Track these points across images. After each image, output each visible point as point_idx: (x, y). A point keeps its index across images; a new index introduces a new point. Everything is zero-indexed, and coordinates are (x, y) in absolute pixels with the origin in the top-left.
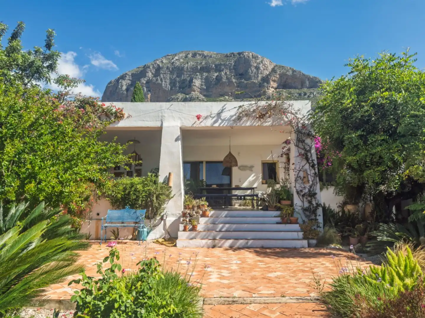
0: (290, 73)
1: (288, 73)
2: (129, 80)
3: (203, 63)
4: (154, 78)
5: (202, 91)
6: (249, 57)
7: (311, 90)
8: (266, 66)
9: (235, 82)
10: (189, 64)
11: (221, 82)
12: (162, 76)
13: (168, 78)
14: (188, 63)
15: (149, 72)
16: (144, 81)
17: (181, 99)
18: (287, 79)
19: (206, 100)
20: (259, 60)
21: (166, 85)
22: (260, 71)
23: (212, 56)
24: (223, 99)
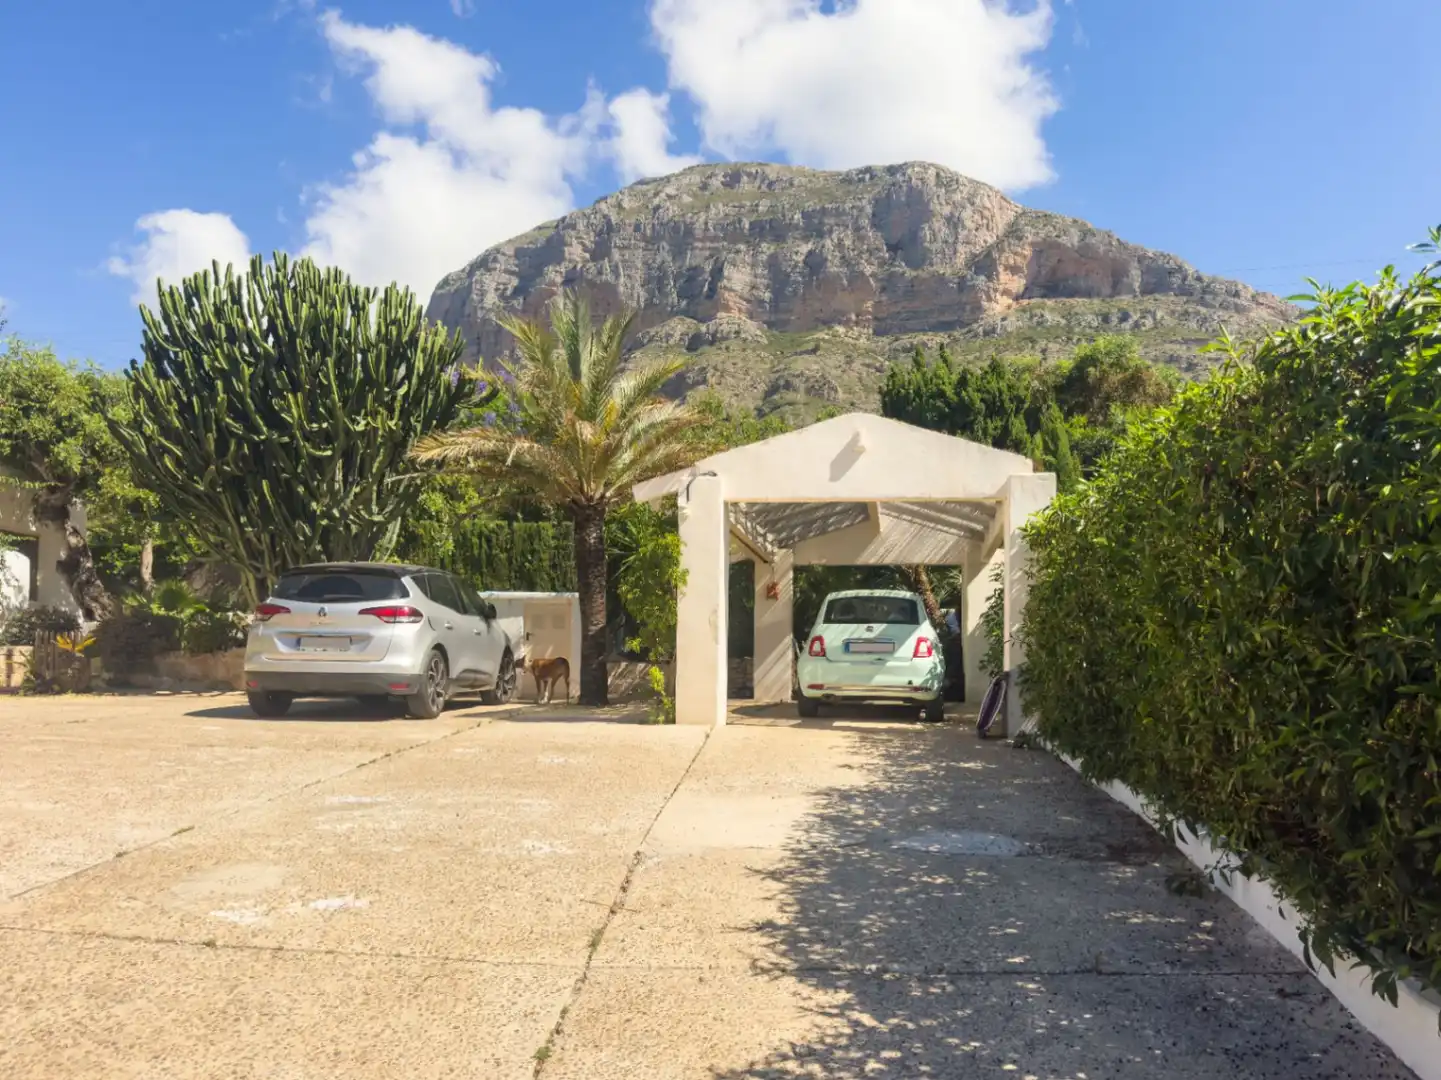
0: (1072, 239)
1: (1064, 240)
2: (507, 271)
3: (760, 208)
4: (589, 265)
5: (755, 309)
6: (923, 181)
7: (1149, 302)
8: (986, 213)
9: (873, 275)
10: (713, 211)
11: (821, 276)
12: (616, 255)
13: (640, 265)
14: (707, 208)
15: (574, 242)
16: (554, 274)
17: (681, 339)
18: (1059, 261)
19: (766, 342)
20: (961, 192)
21: (631, 289)
22: (963, 234)
23: (796, 182)
24: (827, 337)
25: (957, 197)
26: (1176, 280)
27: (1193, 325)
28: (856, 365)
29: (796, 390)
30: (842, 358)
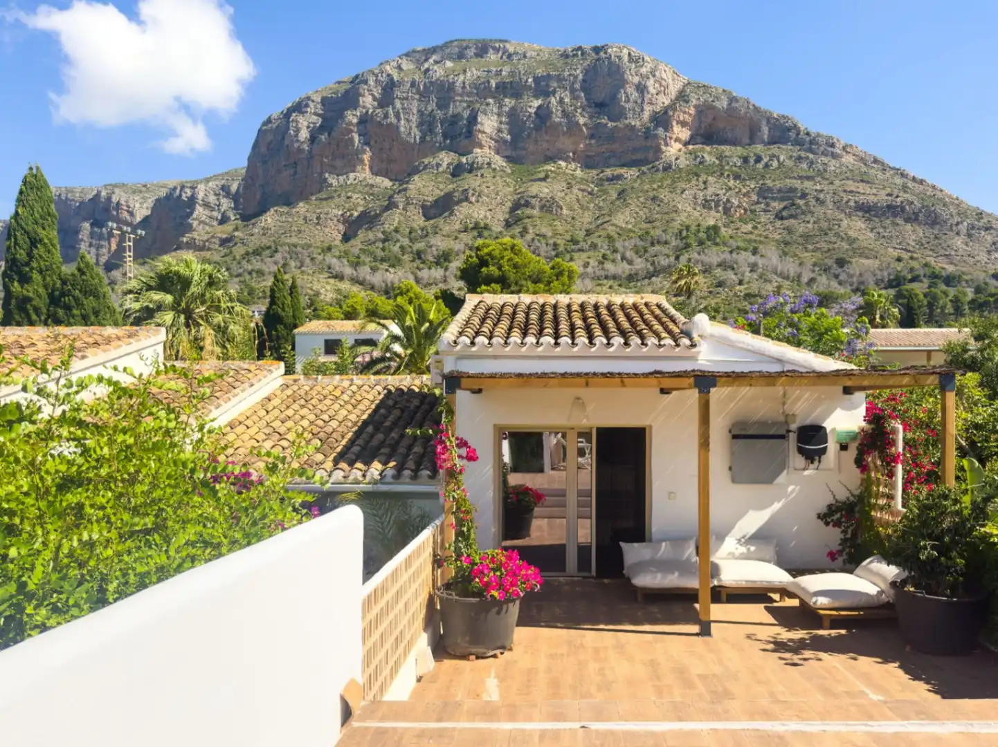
0: (723, 104)
1: (717, 104)
2: (315, 114)
3: (504, 73)
4: (378, 111)
5: (500, 146)
6: (620, 58)
7: (774, 149)
8: (664, 83)
9: (585, 125)
10: (469, 74)
11: (548, 124)
12: (398, 104)
13: (415, 112)
14: (465, 71)
15: (367, 93)
16: (352, 117)
17: (448, 168)
18: (714, 119)
19: (509, 171)
20: (646, 67)
21: (409, 128)
22: (647, 97)
23: (528, 55)
24: (553, 169)
25: (644, 70)
26: (792, 134)
27: (805, 166)
28: (575, 191)
29: (533, 208)
30: (564, 184)
